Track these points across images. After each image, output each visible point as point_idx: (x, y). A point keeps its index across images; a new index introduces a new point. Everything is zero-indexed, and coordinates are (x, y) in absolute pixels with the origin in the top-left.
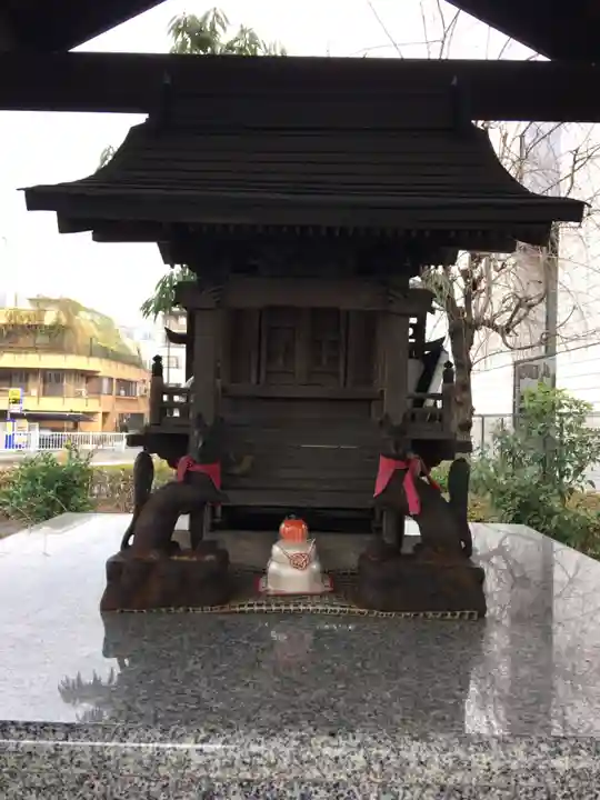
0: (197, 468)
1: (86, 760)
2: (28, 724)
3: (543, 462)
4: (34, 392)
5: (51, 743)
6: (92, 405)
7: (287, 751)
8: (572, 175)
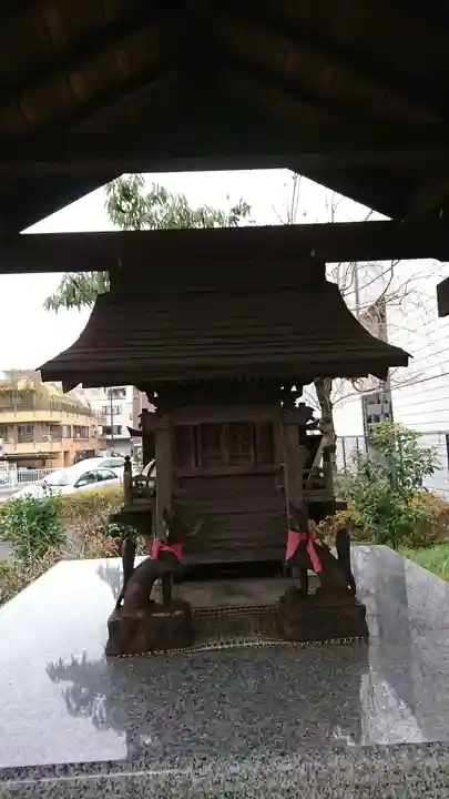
0: (166, 548)
1: (122, 787)
2: (82, 764)
3: (390, 476)
4: (12, 440)
5: (99, 776)
6: (57, 447)
7: (255, 770)
8: (391, 269)
